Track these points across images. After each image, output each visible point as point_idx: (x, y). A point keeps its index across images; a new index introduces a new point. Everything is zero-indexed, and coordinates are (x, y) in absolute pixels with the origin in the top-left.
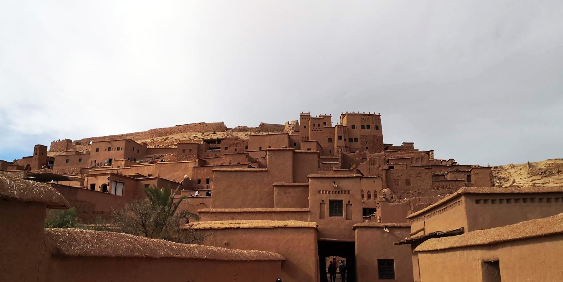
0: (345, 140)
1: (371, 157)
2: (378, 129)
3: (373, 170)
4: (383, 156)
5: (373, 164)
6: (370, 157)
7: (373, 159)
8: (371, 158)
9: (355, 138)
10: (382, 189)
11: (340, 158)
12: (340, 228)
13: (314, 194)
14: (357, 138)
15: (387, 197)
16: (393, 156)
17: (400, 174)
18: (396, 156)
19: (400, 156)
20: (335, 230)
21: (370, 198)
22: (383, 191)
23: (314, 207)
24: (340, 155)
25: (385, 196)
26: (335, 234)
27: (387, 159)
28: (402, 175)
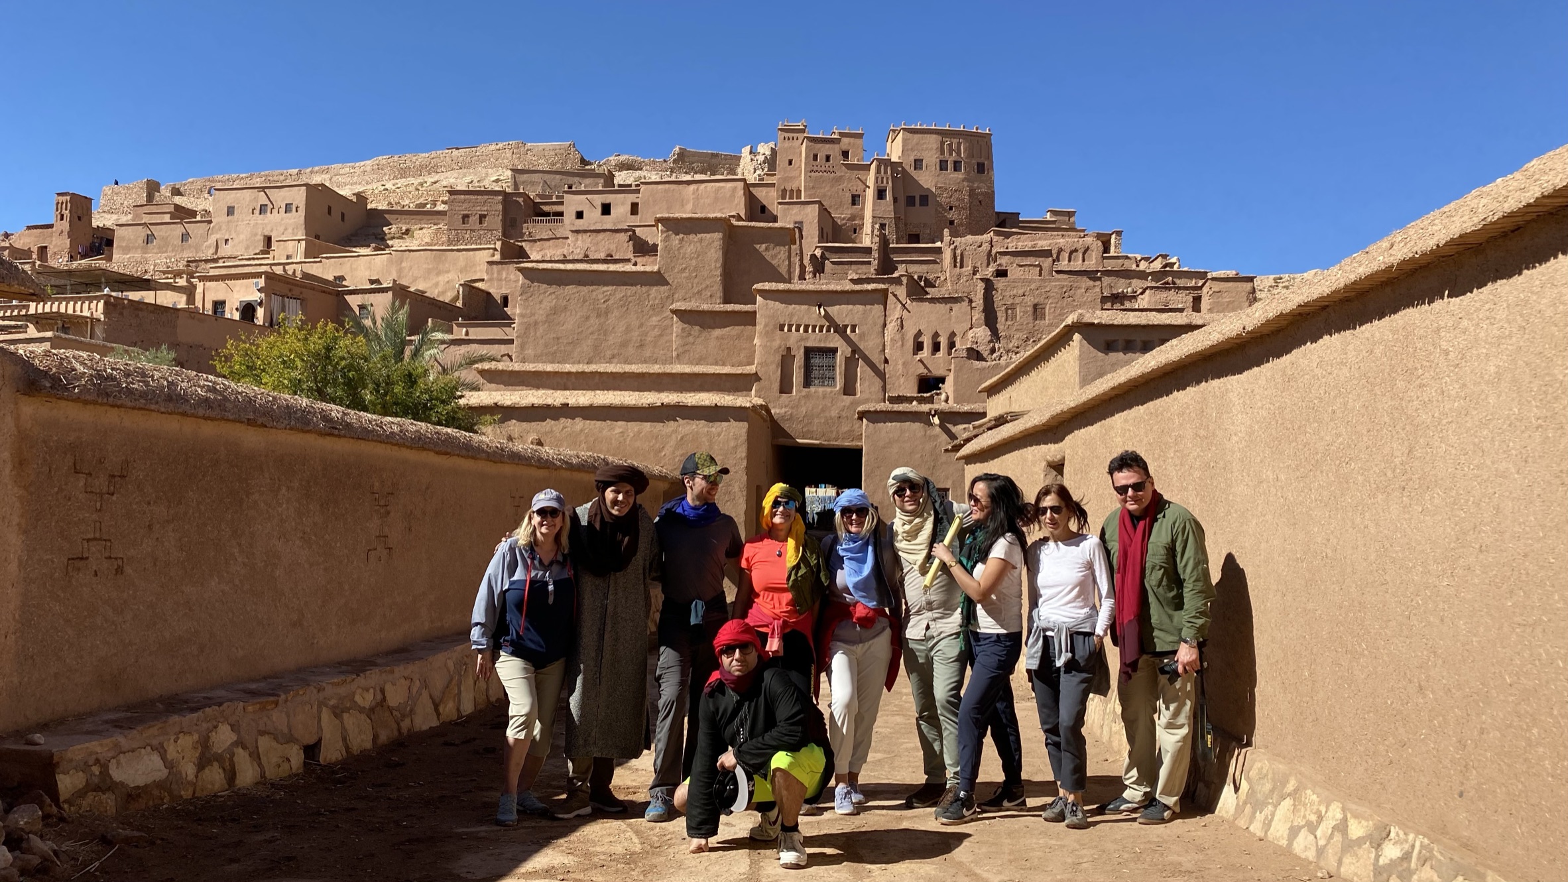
0: (895, 200)
1: (956, 246)
2: (984, 173)
4: (987, 244)
5: (958, 265)
6: (952, 247)
7: (959, 252)
9: (921, 196)
10: (971, 328)
11: (875, 247)
12: (827, 414)
13: (767, 332)
14: (927, 196)
15: (979, 349)
16: (1010, 245)
17: (1021, 292)
18: (1020, 244)
19: (1030, 244)
20: (816, 421)
21: (939, 350)
22: (971, 334)
23: (767, 365)
24: (877, 239)
25: (974, 346)
26: (815, 429)
27: (994, 252)
28: (1027, 294)
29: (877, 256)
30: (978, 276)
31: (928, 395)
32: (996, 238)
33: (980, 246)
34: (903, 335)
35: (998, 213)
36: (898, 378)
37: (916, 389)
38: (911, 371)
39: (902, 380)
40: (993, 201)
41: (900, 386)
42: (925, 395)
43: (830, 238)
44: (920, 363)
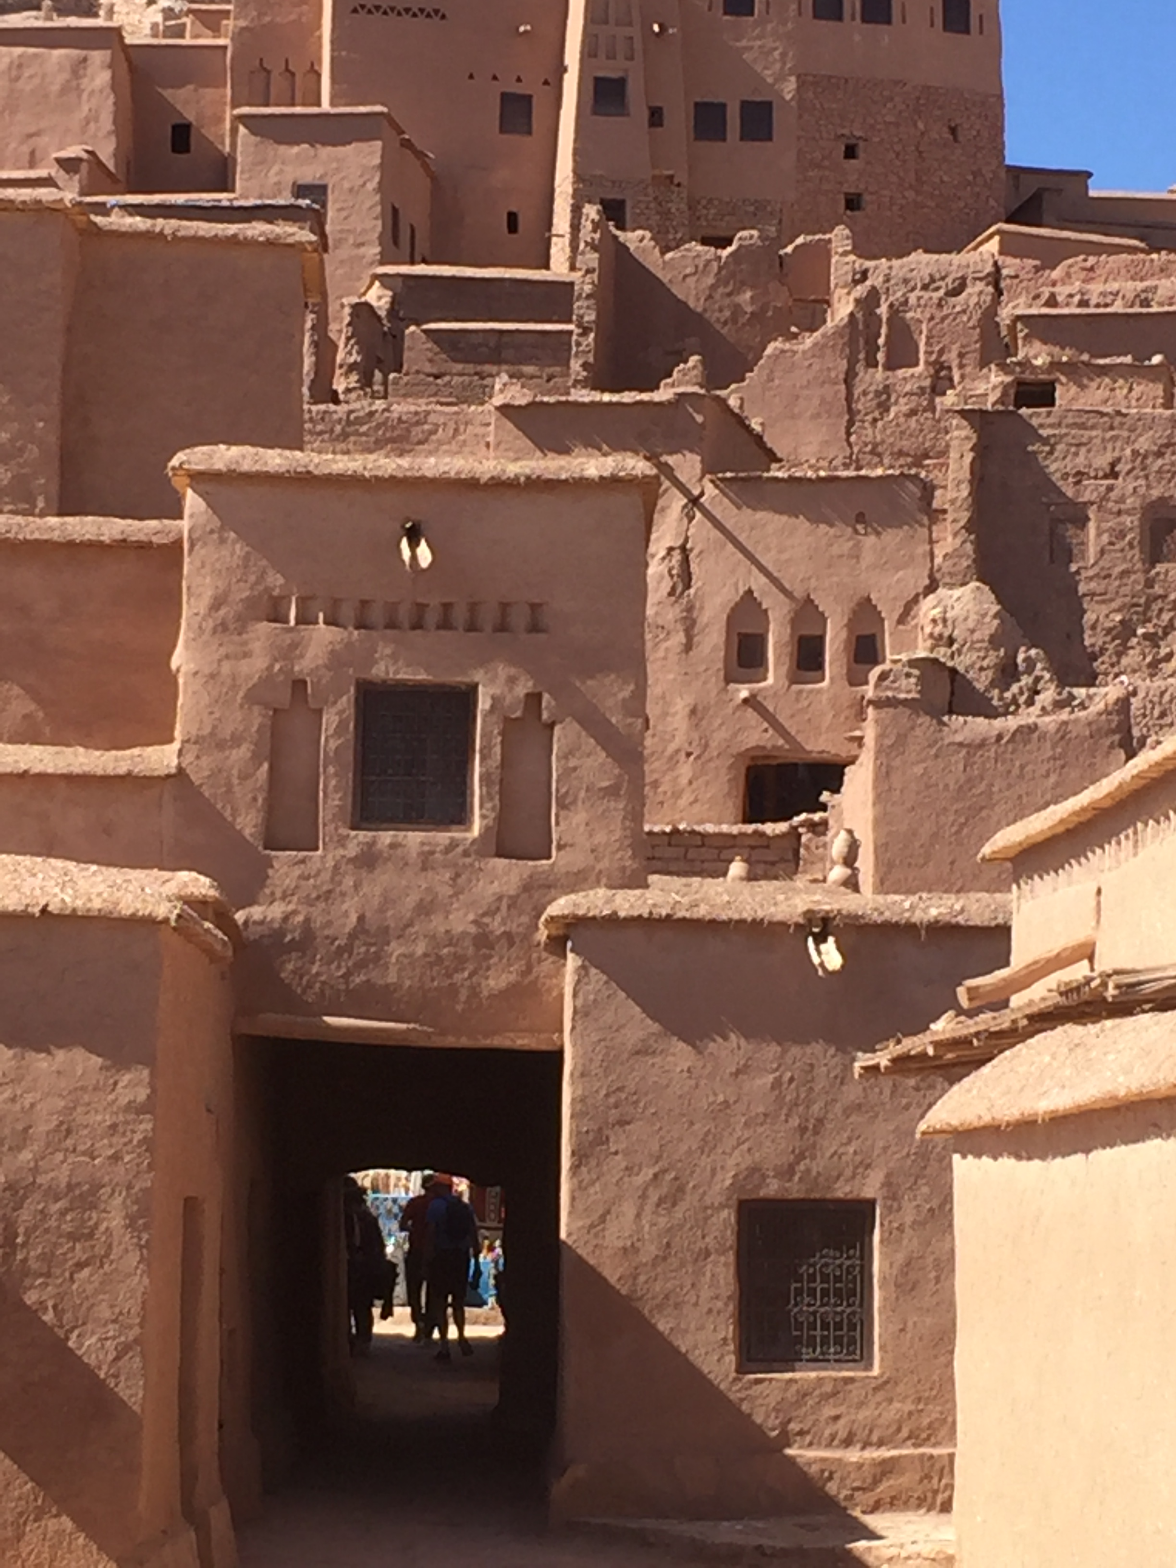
0: (656, 117)
1: (873, 290)
2: (967, 31)
3: (884, 407)
4: (980, 286)
5: (881, 356)
6: (860, 291)
7: (883, 310)
8: (874, 293)
9: (744, 104)
10: (931, 588)
11: (584, 284)
12: (437, 924)
13: (222, 627)
14: (769, 104)
15: (960, 663)
16: (1062, 291)
17: (1102, 461)
18: (1095, 289)
19: (1131, 287)
20: (396, 949)
21: (819, 666)
22: (928, 608)
23: (221, 746)
24: (592, 259)
25: (942, 654)
26: (392, 977)
27: (1005, 314)
28: (1122, 468)
29: (590, 317)
30: (950, 399)
31: (782, 827)
32: (1011, 266)
33: (956, 292)
34: (690, 609)
35: (1017, 173)
36: (673, 761)
37: (733, 805)
38: (719, 738)
39: (685, 770)
40: (1000, 130)
41: (677, 795)
42: (769, 828)
43: (422, 245)
44: (750, 714)
